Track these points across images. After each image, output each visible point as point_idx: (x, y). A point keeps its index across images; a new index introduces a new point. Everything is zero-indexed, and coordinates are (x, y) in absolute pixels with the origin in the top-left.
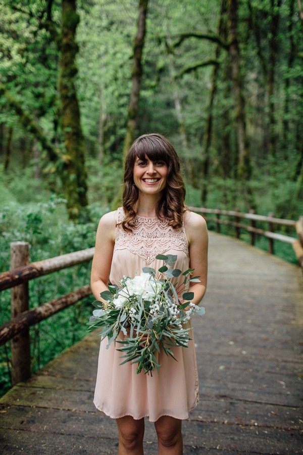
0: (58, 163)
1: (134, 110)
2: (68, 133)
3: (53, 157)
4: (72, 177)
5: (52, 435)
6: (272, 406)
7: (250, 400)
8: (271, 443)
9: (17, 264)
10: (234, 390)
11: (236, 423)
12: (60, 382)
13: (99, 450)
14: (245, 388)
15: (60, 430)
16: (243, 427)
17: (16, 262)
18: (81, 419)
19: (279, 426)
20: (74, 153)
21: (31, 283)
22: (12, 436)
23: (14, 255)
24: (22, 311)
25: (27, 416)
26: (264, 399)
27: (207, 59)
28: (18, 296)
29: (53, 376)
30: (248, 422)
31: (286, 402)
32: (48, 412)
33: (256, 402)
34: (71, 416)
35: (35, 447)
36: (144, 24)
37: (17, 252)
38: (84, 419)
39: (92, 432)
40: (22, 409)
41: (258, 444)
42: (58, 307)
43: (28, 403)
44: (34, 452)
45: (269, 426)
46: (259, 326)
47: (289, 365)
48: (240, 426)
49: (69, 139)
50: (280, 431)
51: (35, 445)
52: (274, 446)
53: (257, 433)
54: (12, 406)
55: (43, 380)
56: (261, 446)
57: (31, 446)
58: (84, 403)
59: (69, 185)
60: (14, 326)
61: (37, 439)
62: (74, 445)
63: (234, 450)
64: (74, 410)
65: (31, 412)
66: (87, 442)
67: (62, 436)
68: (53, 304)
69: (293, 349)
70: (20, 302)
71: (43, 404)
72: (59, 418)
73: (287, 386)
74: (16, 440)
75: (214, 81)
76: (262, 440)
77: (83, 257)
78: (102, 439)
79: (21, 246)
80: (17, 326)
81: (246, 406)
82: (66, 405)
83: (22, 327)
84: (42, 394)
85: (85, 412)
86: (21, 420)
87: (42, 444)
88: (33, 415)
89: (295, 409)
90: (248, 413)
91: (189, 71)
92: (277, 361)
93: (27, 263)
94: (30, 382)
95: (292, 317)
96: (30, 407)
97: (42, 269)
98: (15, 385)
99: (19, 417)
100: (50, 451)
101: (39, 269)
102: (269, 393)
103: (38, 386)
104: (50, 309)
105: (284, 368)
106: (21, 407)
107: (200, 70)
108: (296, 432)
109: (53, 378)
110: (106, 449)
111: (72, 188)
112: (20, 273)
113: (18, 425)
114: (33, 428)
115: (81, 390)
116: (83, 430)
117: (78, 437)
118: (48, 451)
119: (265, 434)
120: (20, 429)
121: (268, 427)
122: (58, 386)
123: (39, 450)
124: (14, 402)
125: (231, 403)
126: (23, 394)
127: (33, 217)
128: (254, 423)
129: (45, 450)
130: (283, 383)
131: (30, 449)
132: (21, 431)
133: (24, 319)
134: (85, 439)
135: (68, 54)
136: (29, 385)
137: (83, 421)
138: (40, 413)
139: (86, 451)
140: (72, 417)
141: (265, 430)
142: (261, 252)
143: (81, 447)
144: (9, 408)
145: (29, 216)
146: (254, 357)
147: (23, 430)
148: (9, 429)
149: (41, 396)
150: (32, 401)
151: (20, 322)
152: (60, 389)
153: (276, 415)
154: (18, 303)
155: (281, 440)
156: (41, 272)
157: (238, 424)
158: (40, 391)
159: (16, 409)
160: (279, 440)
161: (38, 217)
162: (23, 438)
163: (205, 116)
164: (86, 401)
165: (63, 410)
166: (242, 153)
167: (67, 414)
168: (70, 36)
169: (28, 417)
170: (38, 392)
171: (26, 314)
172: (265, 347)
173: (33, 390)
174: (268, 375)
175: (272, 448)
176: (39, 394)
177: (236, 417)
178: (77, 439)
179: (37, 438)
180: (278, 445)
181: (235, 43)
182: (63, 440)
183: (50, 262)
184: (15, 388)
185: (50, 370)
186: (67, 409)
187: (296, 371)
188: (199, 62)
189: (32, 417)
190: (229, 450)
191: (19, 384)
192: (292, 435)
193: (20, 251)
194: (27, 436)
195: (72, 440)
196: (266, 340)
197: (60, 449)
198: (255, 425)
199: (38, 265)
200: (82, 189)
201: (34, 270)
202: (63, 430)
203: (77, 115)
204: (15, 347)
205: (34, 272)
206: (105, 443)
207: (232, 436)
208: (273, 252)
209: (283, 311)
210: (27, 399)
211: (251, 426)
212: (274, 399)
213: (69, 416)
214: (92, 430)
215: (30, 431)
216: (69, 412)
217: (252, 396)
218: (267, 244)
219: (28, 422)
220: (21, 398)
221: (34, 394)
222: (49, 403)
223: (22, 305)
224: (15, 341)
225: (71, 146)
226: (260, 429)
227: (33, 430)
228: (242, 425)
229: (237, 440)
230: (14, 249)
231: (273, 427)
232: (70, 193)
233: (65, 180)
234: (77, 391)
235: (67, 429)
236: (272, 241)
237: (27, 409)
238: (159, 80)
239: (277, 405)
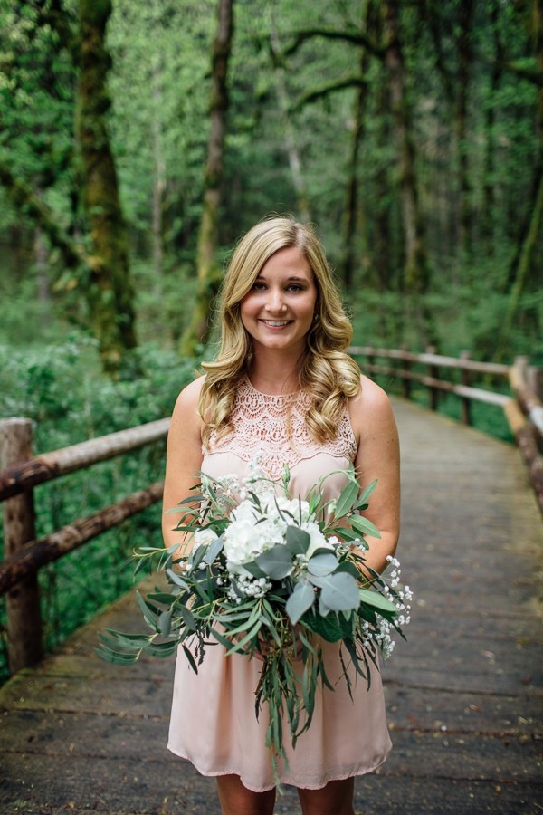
0: (80, 271)
1: (215, 172)
2: (96, 216)
3: (71, 261)
4: (107, 295)
5: (85, 760)
6: (471, 696)
7: (432, 686)
8: (471, 761)
9: (13, 459)
10: (404, 670)
11: (409, 727)
12: (97, 666)
13: (169, 783)
14: (424, 665)
15: (98, 750)
16: (421, 735)
17: (9, 455)
18: (136, 730)
19: (484, 730)
20: (109, 253)
21: (38, 490)
22: (14, 763)
23: (6, 443)
24: (24, 542)
25: (39, 727)
26: (457, 684)
27: (345, 75)
28: (16, 516)
29: (83, 655)
30: (429, 726)
31: (496, 687)
32: (76, 718)
33: (443, 690)
34: (116, 724)
35: (55, 781)
36: (231, 15)
37: (12, 437)
38: (141, 730)
39: (155, 751)
40: (29, 716)
41: (448, 763)
42: (88, 532)
43: (40, 705)
44: (53, 790)
45: (466, 729)
46: (446, 555)
47: (501, 623)
48: (417, 732)
49: (99, 227)
50: (485, 738)
51: (55, 778)
52: (476, 765)
53: (446, 743)
54: (12, 712)
55: (65, 663)
56: (453, 767)
57: (48, 781)
58: (139, 701)
59: (102, 311)
60: (10, 570)
61: (58, 768)
62: (124, 775)
63: (405, 775)
64: (122, 714)
65: (45, 721)
66: (148, 770)
67: (104, 761)
68: (79, 528)
69: (506, 593)
70: (20, 526)
71: (67, 705)
72: (96, 730)
73: (497, 660)
74: (21, 771)
75: (360, 117)
76: (454, 756)
77: (130, 442)
78: (174, 765)
79: (17, 426)
80: (15, 570)
81: (426, 697)
82: (108, 705)
83: (25, 571)
84: (65, 689)
85: (142, 717)
86: (28, 734)
87: (68, 776)
88: (50, 726)
89: (511, 699)
90: (429, 709)
91: (312, 98)
92: (480, 616)
93: (30, 455)
94: (42, 667)
95: (504, 536)
96: (43, 711)
97: (56, 465)
98: (15, 673)
99: (24, 730)
100: (82, 788)
101: (52, 466)
102: (466, 673)
103: (57, 674)
104: (73, 537)
105: (492, 628)
106: (28, 713)
107: (333, 96)
108: (514, 739)
109: (84, 659)
110: (180, 780)
111: (106, 315)
112: (17, 475)
113: (24, 743)
114: (50, 749)
115: (134, 679)
116: (139, 750)
117: (131, 761)
118: (78, 789)
119: (459, 745)
120: (28, 752)
121: (464, 732)
122: (91, 673)
123: (63, 786)
124: (15, 703)
125: (401, 694)
126: (30, 689)
127: (38, 372)
128: (440, 726)
129: (73, 787)
130: (489, 654)
131: (46, 786)
132: (29, 755)
133: (28, 556)
134: (143, 764)
135: (93, 73)
136: (40, 672)
137: (138, 733)
138: (61, 722)
139: (145, 785)
140: (118, 728)
141: (459, 738)
142: (448, 423)
143: (136, 779)
144: (6, 714)
145: (32, 370)
146: (438, 610)
147: (32, 752)
148: (8, 751)
149: (64, 692)
150: (46, 701)
151: (21, 561)
152: (97, 678)
153: (478, 711)
154: (16, 528)
155: (488, 754)
156: (55, 472)
157: (412, 730)
158: (60, 682)
159: (20, 716)
160: (483, 755)
161: (47, 372)
162: (33, 768)
163: (344, 178)
164: (144, 697)
165: (104, 715)
166: (412, 245)
167: (110, 721)
168: (95, 39)
169: (41, 730)
170: (57, 685)
171: (30, 548)
172: (457, 592)
173: (48, 681)
174: (464, 642)
175: (472, 769)
176: (59, 689)
177: (409, 718)
178: (130, 765)
179: (59, 765)
180: (483, 763)
181: (396, 45)
182: (105, 769)
183: (71, 453)
184: (16, 678)
185: (78, 644)
186: (109, 712)
187: (512, 634)
188: (330, 82)
189: (48, 728)
190: (398, 775)
191: (24, 671)
192: (507, 745)
193: (17, 435)
194: (41, 764)
195: (120, 767)
196: (459, 579)
197: (100, 784)
198: (441, 731)
199: (49, 458)
200: (125, 318)
201: (43, 469)
202: (103, 751)
203: (112, 182)
204: (13, 607)
205: (43, 473)
206: (178, 771)
207: (402, 751)
208: (469, 422)
209: (489, 526)
210: (38, 698)
211: (435, 731)
212: (476, 683)
213: (113, 726)
214: (155, 748)
215: (45, 754)
216: (113, 718)
217: (436, 679)
218: (459, 408)
219: (42, 738)
220: (27, 696)
221: (50, 687)
222: (77, 703)
223: (24, 531)
224: (14, 595)
225: (104, 239)
226: (451, 736)
227: (50, 752)
228: (420, 730)
229: (411, 758)
230: (6, 431)
231: (473, 732)
232: (105, 325)
233: (93, 301)
234: (128, 680)
235: (110, 747)
236: (467, 402)
237: (39, 715)
238: (259, 116)
239: (480, 693)
